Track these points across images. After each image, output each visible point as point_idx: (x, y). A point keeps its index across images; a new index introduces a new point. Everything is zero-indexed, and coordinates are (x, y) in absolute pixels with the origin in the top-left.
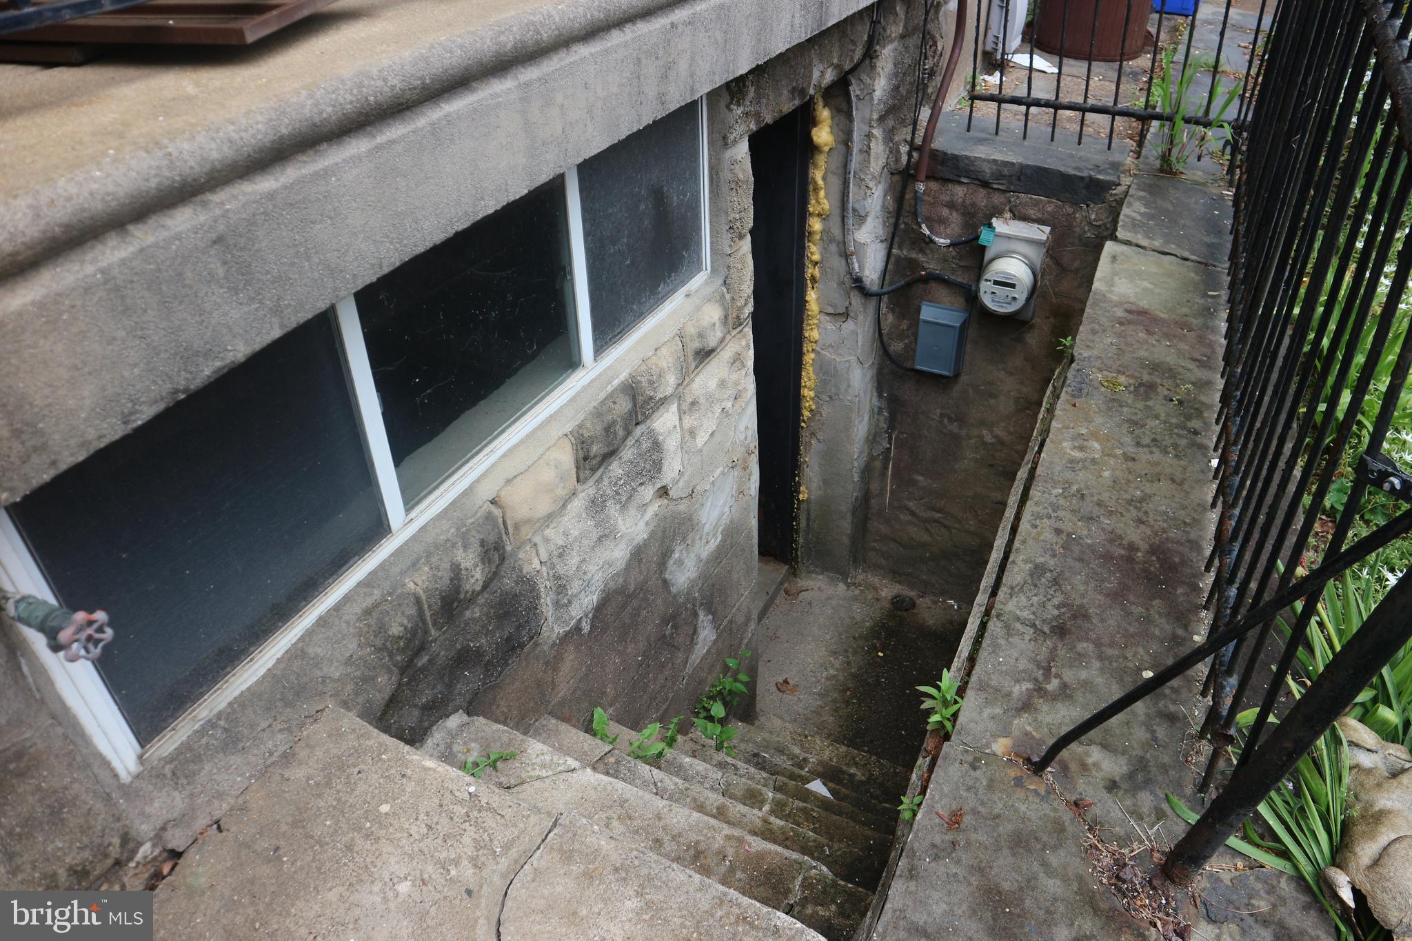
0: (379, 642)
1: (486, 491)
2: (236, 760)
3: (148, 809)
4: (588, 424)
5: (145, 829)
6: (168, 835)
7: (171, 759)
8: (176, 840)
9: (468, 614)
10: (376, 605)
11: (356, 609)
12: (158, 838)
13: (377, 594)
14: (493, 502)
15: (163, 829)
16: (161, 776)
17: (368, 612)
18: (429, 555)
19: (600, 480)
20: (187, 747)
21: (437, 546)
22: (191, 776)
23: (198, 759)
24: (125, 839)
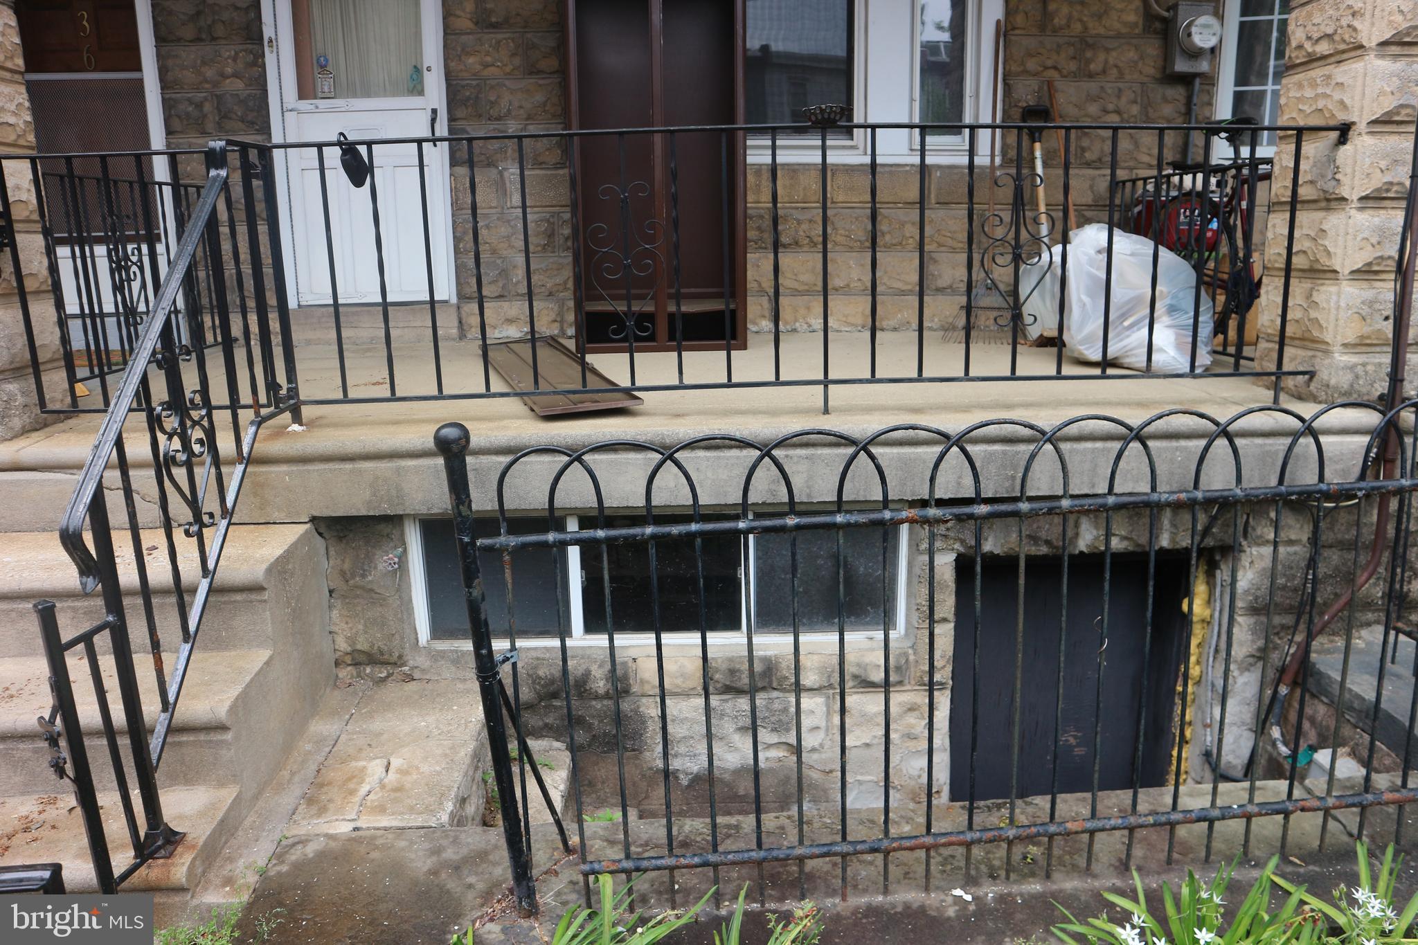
0: (531, 672)
1: (633, 653)
2: (453, 669)
3: (417, 658)
4: (720, 661)
5: (411, 663)
6: (415, 670)
7: (438, 651)
8: (417, 675)
9: (594, 703)
10: (544, 659)
11: (534, 654)
12: (412, 668)
13: (548, 655)
14: (634, 660)
15: (416, 667)
16: (430, 653)
17: (538, 659)
18: (583, 658)
19: (726, 701)
20: (444, 652)
21: (588, 658)
22: (436, 660)
23: (443, 657)
24: (400, 657)
